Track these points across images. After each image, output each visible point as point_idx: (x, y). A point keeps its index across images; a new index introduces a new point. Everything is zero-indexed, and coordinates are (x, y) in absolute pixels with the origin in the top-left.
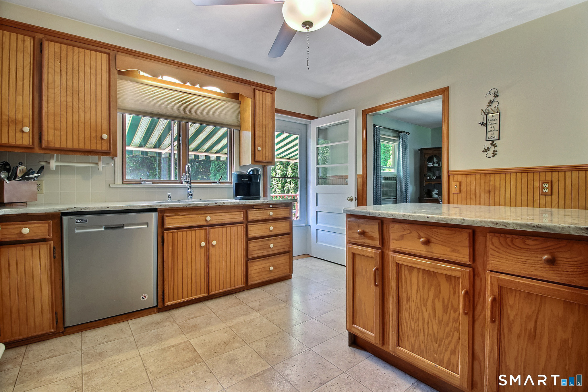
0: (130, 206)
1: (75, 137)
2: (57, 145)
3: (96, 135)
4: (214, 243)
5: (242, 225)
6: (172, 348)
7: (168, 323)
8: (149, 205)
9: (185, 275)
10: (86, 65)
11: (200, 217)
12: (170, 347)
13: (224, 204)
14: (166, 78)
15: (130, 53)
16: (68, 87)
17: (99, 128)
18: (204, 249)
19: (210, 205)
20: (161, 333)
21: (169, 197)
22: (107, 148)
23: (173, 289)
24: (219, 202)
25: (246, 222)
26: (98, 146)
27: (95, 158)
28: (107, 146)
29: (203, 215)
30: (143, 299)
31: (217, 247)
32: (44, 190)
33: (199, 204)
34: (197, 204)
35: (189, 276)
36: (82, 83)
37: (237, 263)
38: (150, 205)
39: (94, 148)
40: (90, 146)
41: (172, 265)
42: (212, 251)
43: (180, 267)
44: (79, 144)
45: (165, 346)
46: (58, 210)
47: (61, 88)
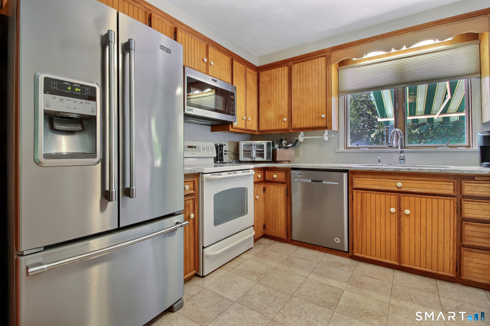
0: (326, 167)
1: (307, 119)
2: (299, 127)
3: (319, 116)
4: (407, 212)
5: (452, 199)
6: (327, 287)
7: (346, 269)
8: (339, 167)
9: (373, 236)
10: (313, 70)
11: (390, 182)
12: (328, 285)
13: (420, 171)
14: (370, 55)
15: (341, 48)
16: (304, 88)
17: (320, 111)
18: (395, 216)
19: (400, 171)
20: (334, 273)
21: (379, 161)
22: (325, 124)
23: (362, 243)
24: (414, 168)
25: (460, 197)
26: (320, 123)
27: (321, 131)
28: (325, 123)
29: (393, 181)
30: (337, 241)
31: (412, 216)
32: (300, 155)
33: (387, 168)
34: (385, 168)
35: (378, 237)
36: (310, 84)
37: (443, 244)
38: (341, 167)
39: (317, 125)
40: (316, 124)
41: (360, 221)
42: (405, 221)
43: (369, 225)
44: (309, 124)
45: (326, 283)
46: (287, 166)
47: (300, 91)
